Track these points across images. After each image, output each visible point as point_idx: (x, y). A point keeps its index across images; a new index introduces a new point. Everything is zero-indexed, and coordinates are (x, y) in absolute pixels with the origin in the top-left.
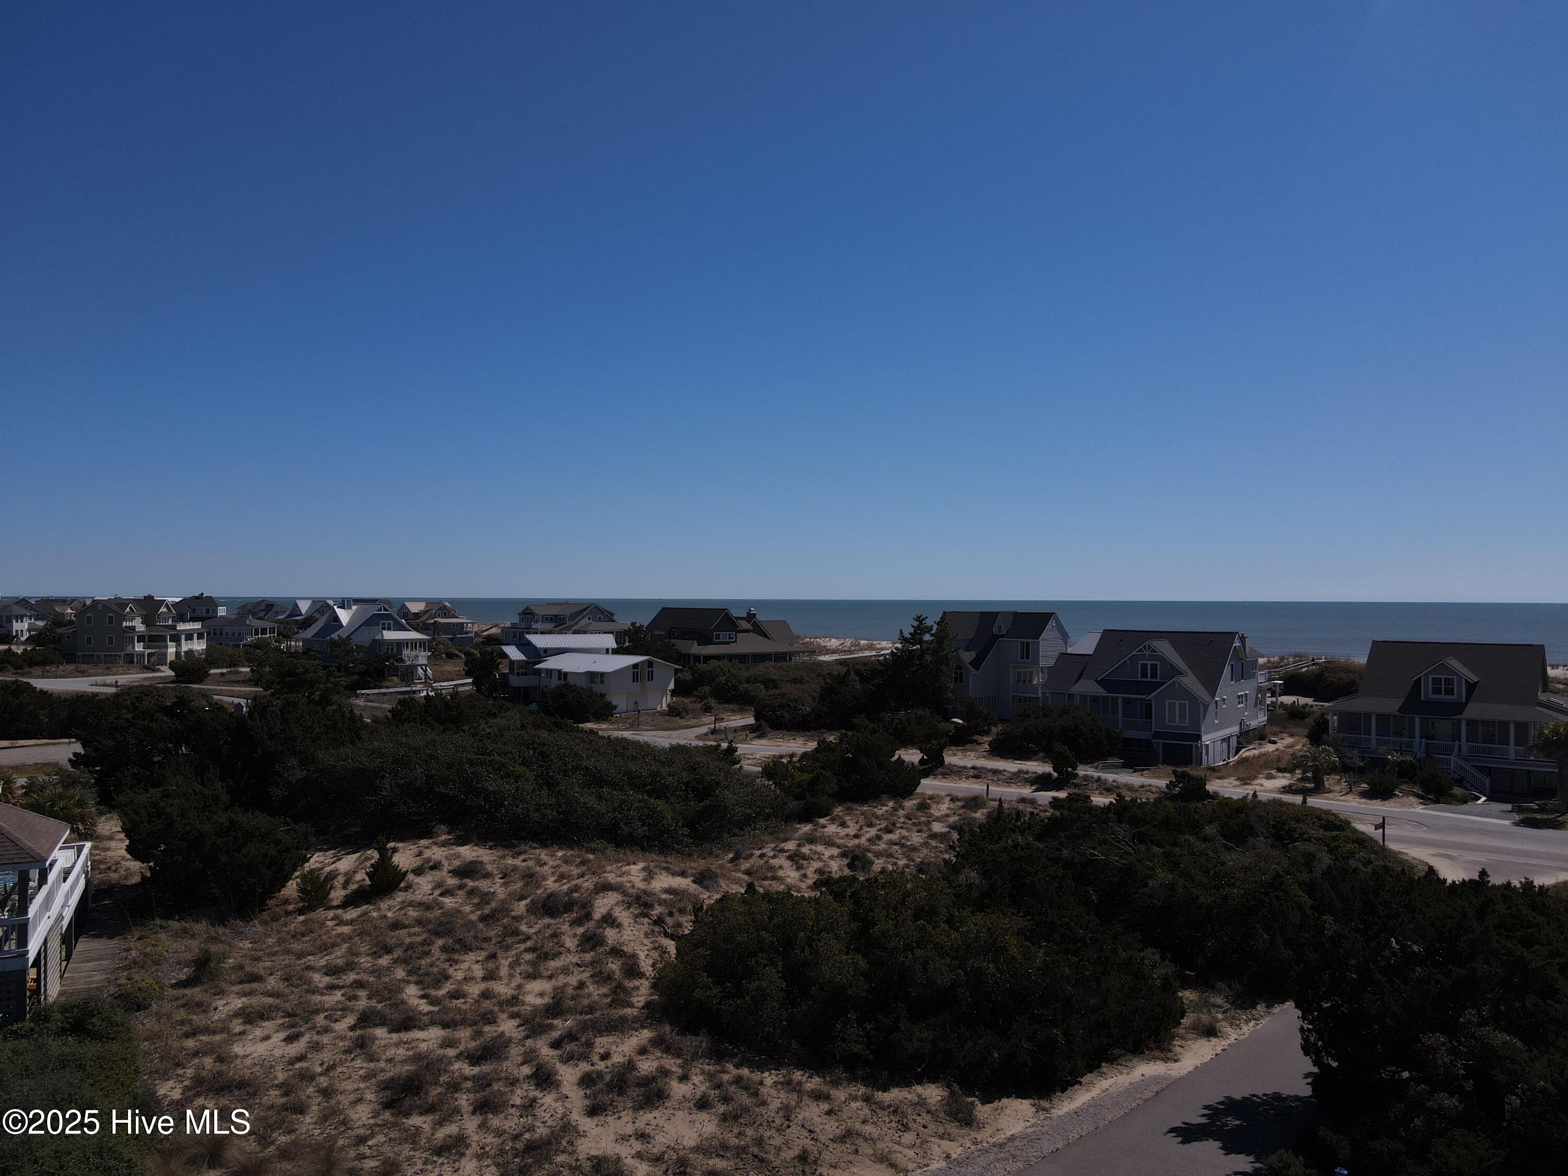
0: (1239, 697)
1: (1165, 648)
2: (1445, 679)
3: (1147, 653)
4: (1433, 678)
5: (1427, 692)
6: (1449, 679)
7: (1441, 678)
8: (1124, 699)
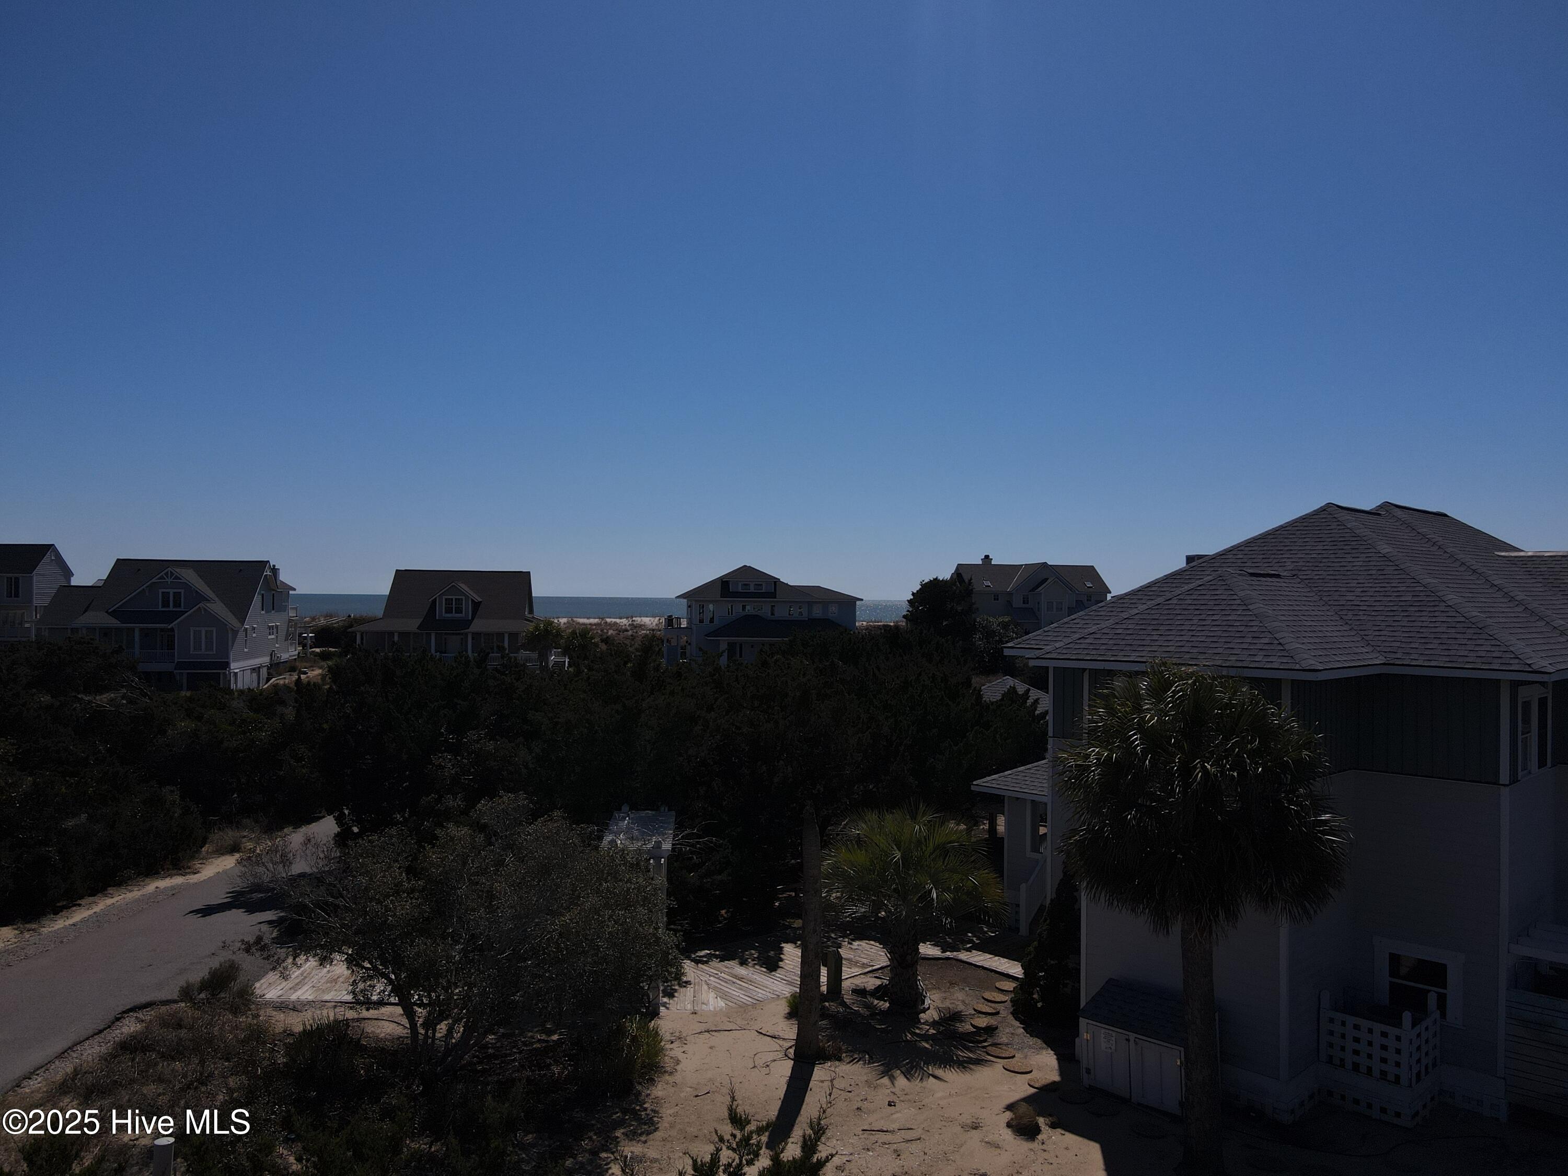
0: (270, 628)
1: (190, 576)
2: (456, 599)
3: (169, 580)
4: (446, 599)
5: (441, 612)
6: (459, 599)
7: (452, 599)
8: (141, 629)
